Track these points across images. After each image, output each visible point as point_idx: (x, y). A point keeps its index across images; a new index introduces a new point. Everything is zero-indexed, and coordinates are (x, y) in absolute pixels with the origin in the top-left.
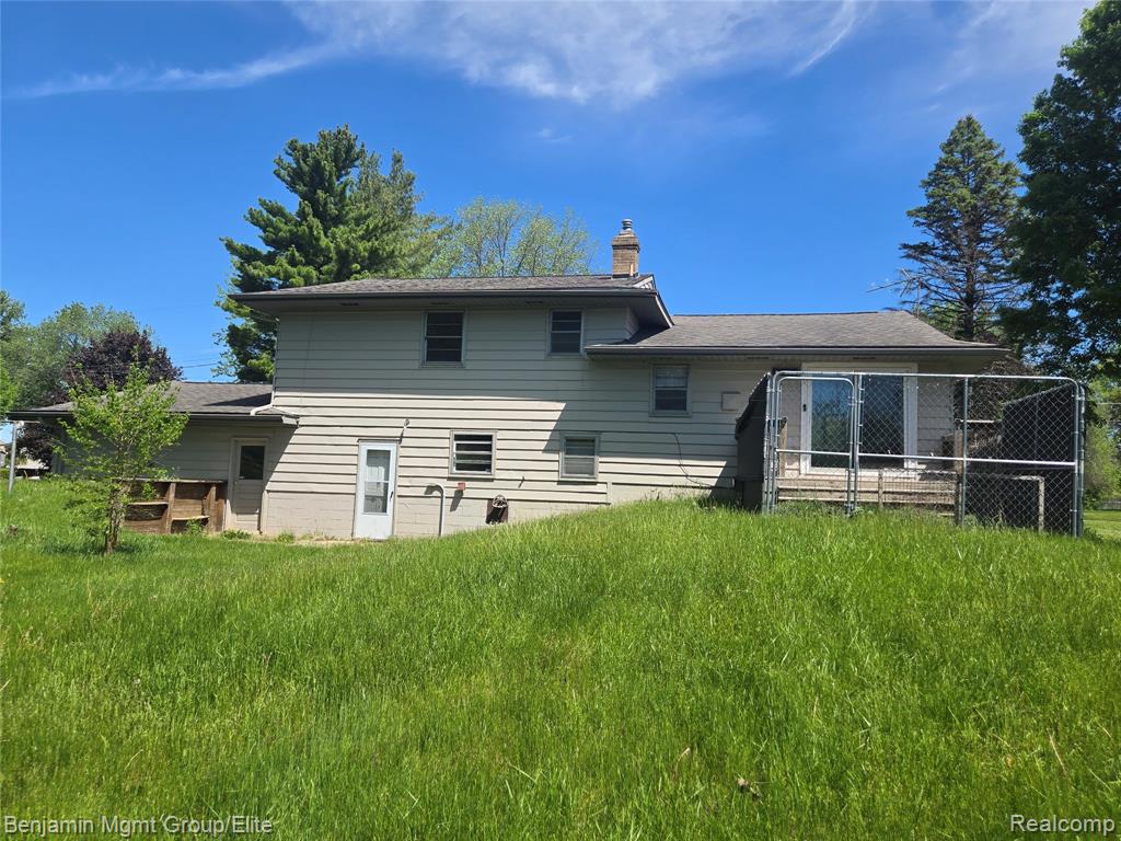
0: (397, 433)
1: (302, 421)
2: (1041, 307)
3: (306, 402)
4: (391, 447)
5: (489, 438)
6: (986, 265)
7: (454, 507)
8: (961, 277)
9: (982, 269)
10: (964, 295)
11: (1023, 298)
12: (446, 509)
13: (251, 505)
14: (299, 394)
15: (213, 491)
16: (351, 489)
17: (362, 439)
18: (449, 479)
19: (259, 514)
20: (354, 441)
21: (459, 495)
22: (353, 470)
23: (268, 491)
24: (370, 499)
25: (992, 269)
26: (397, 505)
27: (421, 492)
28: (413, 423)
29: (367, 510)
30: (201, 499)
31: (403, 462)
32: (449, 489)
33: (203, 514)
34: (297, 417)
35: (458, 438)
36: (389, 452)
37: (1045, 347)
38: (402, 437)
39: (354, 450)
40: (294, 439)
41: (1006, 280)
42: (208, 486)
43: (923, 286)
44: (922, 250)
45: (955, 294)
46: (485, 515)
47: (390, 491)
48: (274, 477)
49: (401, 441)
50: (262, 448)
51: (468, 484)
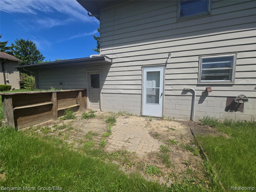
0: (164, 61)
1: (114, 61)
3: (115, 51)
4: (161, 70)
5: (231, 58)
7: (201, 101)
12: (196, 102)
13: (96, 99)
14: (112, 48)
15: (80, 94)
16: (139, 92)
17: (143, 67)
18: (198, 85)
19: (100, 102)
20: (139, 68)
21: (205, 94)
22: (140, 82)
23: (102, 93)
24: (149, 96)
26: (164, 100)
27: (180, 93)
28: (173, 55)
29: (148, 102)
30: (75, 97)
31: (167, 77)
32: (198, 92)
33: (77, 104)
34: (111, 59)
35: (204, 60)
36: (159, 72)
38: (166, 63)
39: (140, 73)
40: (111, 70)
42: (78, 92)
46: (225, 106)
47: (161, 92)
48: (104, 87)
49: (166, 66)
50: (98, 75)
51: (213, 88)
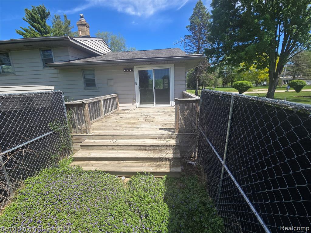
2: (213, 49)
6: (202, 40)
8: (197, 43)
9: (201, 41)
10: (197, 47)
11: (210, 47)
25: (204, 41)
37: (214, 59)
41: (206, 43)
43: (189, 46)
44: (189, 36)
45: (196, 47)
